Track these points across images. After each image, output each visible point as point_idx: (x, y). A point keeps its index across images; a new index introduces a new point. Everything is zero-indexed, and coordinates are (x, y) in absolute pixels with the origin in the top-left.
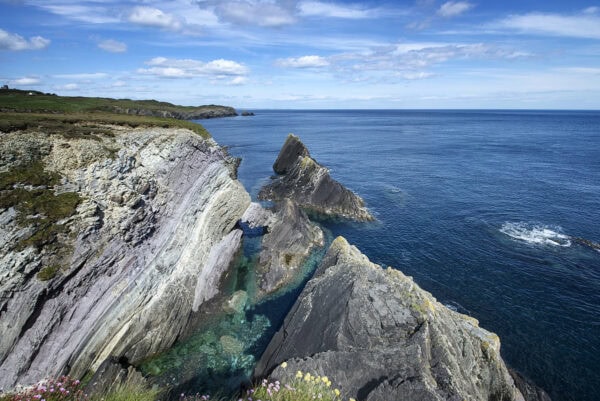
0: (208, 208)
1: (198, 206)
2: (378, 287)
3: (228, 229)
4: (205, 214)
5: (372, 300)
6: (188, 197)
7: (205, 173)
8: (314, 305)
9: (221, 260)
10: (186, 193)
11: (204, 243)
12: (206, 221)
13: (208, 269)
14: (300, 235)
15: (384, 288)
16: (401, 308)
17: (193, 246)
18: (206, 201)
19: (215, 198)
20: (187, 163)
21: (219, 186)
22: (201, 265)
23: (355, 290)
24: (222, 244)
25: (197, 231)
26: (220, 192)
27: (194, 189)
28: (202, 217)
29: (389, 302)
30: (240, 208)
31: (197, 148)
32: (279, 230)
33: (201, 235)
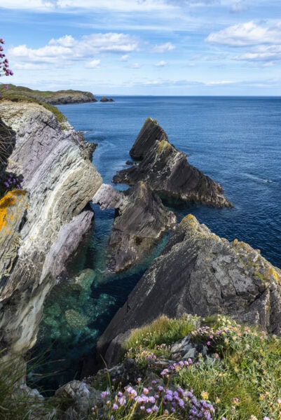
0: (59, 186)
1: (48, 184)
2: (221, 258)
3: (78, 209)
4: (54, 192)
5: (214, 271)
6: (37, 174)
7: (55, 151)
8: (157, 280)
9: (70, 240)
10: (35, 170)
11: (53, 221)
12: (55, 200)
13: (56, 247)
14: (152, 219)
15: (227, 259)
16: (243, 277)
17: (42, 223)
18: (56, 179)
19: (65, 177)
20: (37, 139)
21: (69, 164)
22: (50, 243)
23: (198, 262)
24: (72, 224)
25: (46, 209)
26: (71, 171)
27: (43, 166)
28: (52, 195)
29: (231, 272)
30: (92, 188)
31: (47, 124)
32: (130, 212)
33: (50, 214)
